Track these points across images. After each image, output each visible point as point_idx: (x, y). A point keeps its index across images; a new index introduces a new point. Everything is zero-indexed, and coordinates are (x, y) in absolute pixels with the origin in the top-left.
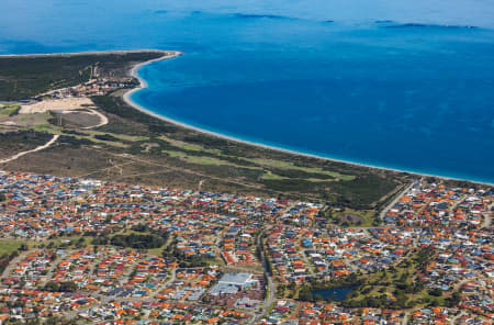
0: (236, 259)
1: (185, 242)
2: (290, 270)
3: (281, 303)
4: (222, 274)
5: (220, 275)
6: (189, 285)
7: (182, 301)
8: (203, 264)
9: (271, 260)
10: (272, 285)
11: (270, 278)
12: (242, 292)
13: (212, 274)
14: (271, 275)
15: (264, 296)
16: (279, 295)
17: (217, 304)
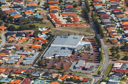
0: (64, 22)
1: (9, 4)
2: (120, 32)
3: (118, 65)
4: (53, 36)
5: (51, 38)
6: (22, 49)
7: (18, 66)
8: (32, 27)
9: (99, 21)
10: (105, 48)
11: (101, 40)
12: (76, 55)
13: (43, 36)
14: (102, 36)
15: (99, 59)
16: (114, 57)
17: (53, 67)
